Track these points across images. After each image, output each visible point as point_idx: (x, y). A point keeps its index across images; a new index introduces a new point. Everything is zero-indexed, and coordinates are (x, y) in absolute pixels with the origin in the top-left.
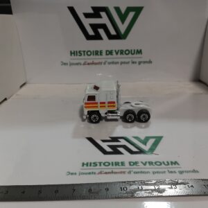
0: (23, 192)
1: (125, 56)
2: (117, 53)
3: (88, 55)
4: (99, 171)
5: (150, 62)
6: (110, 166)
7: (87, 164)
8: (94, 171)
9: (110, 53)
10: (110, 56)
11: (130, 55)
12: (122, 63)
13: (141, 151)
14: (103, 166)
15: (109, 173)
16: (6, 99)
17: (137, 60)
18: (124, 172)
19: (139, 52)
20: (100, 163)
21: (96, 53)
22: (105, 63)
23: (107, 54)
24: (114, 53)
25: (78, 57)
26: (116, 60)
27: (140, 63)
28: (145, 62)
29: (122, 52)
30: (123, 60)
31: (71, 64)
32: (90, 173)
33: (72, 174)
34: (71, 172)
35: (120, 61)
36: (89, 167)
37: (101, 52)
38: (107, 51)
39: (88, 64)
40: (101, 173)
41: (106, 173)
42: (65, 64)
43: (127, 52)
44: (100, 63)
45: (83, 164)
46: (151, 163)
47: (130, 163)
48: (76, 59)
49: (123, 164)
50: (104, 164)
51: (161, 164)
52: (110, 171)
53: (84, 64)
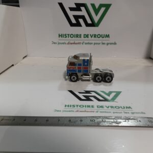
0: (25, 120)
1: (97, 39)
2: (92, 37)
3: (71, 37)
4: (76, 110)
5: (115, 44)
6: (84, 108)
7: (68, 106)
8: (73, 110)
9: (87, 36)
10: (86, 38)
11: (101, 38)
12: (95, 44)
13: (106, 100)
14: (79, 107)
15: (83, 111)
16: (13, 65)
17: (106, 42)
18: (93, 112)
19: (108, 36)
20: (77, 106)
21: (77, 36)
22: (83, 44)
23: (84, 37)
24: (90, 36)
25: (64, 38)
26: (91, 42)
27: (108, 44)
28: (111, 44)
29: (95, 36)
30: (96, 42)
31: (59, 43)
32: (70, 111)
33: (58, 111)
34: (58, 110)
35: (93, 42)
36: (69, 108)
37: (80, 35)
38: (84, 35)
39: (71, 44)
40: (77, 111)
41: (81, 111)
42: (55, 43)
43: (99, 36)
44: (79, 43)
45: (66, 106)
46: (112, 107)
47: (98, 106)
48: (63, 40)
49: (92, 106)
50: (80, 106)
51: (119, 108)
52: (84, 110)
53: (68, 44)
